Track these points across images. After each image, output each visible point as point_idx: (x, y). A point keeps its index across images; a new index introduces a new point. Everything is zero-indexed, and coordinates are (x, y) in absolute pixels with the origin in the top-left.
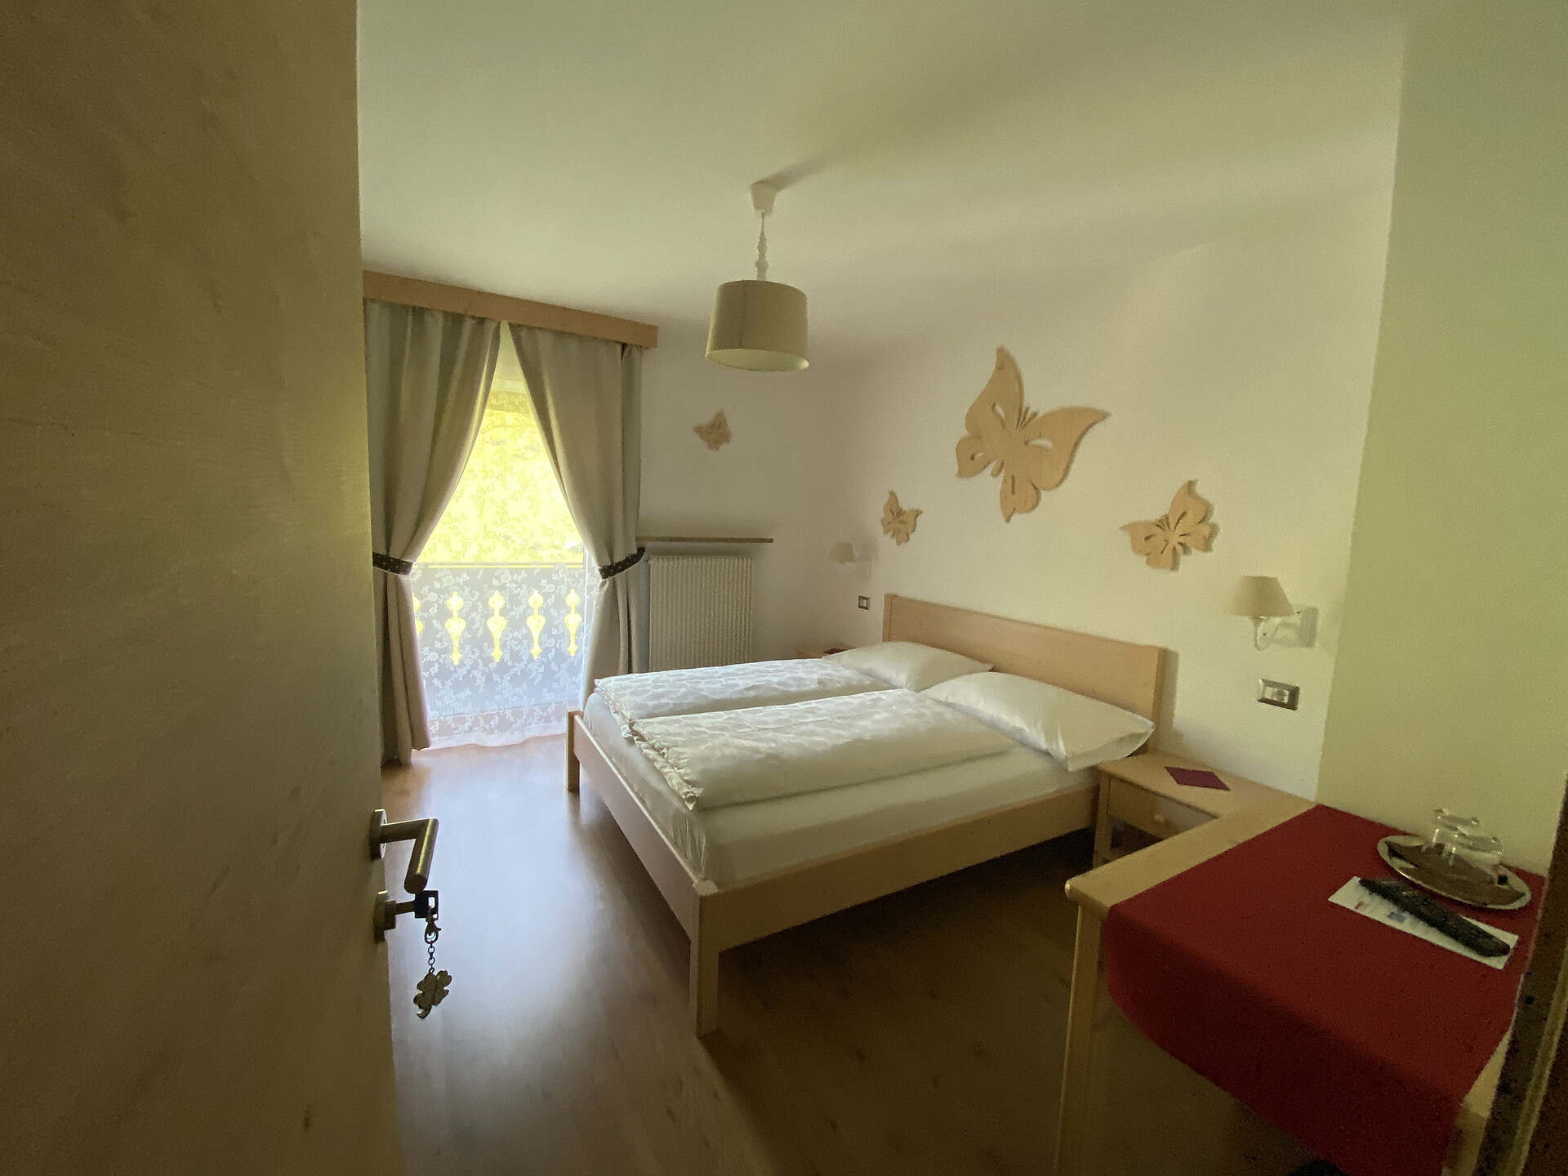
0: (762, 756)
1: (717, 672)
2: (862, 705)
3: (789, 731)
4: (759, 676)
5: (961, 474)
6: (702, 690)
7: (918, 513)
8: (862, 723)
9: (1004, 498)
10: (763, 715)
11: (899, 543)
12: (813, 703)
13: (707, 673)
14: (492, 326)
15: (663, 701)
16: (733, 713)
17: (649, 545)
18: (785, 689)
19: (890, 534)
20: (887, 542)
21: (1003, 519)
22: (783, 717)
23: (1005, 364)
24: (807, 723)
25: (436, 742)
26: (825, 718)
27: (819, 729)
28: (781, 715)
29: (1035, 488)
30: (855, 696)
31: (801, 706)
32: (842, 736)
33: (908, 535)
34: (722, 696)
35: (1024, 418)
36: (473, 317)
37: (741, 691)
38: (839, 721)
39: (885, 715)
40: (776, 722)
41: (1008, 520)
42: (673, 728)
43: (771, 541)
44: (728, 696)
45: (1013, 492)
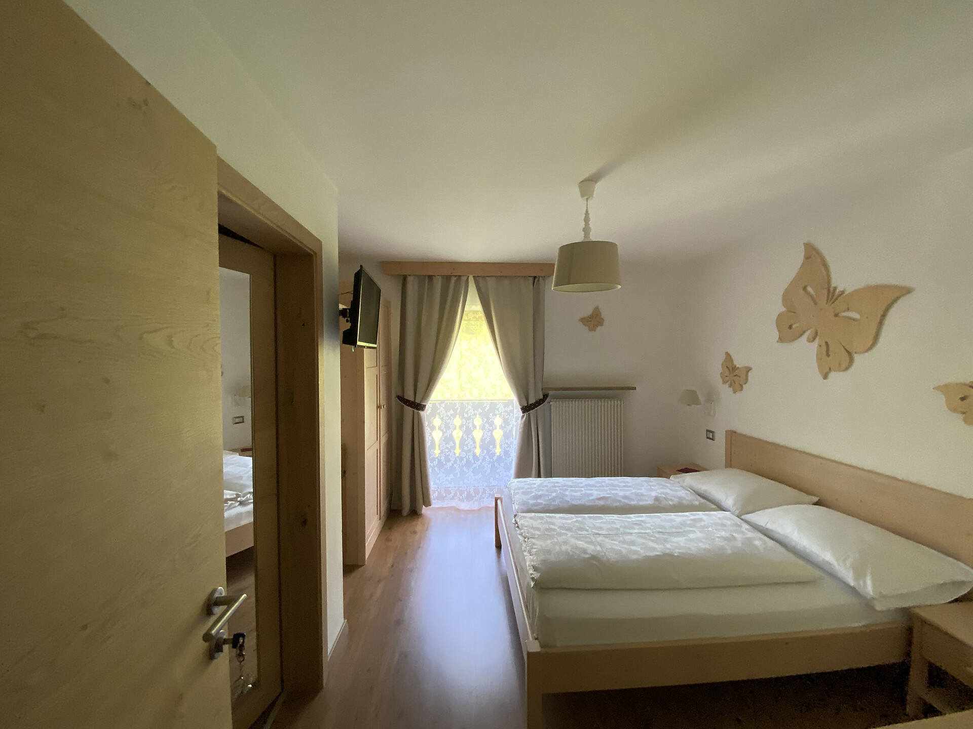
0: (587, 556)
1: (582, 483)
2: (683, 524)
3: (615, 538)
4: (610, 489)
5: (781, 340)
6: (567, 496)
7: (748, 369)
8: (675, 539)
9: (819, 359)
10: (601, 522)
11: (735, 392)
12: (644, 517)
13: (576, 483)
14: (464, 279)
15: (539, 501)
16: (580, 517)
17: (551, 393)
18: (626, 501)
19: (727, 385)
20: (725, 391)
21: (820, 377)
22: (615, 526)
23: (812, 254)
24: (631, 534)
25: (435, 503)
26: (647, 531)
27: (640, 540)
28: (615, 523)
29: (849, 353)
30: (680, 514)
31: (633, 518)
32: (656, 548)
33: (741, 386)
34: (580, 502)
35: (832, 295)
36: (456, 276)
37: (593, 500)
38: (657, 535)
39: (699, 535)
40: (609, 529)
41: (825, 377)
42: (536, 524)
43: (635, 388)
44: (583, 503)
45: (828, 355)
